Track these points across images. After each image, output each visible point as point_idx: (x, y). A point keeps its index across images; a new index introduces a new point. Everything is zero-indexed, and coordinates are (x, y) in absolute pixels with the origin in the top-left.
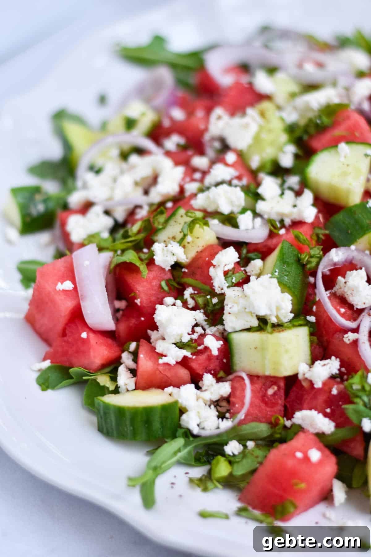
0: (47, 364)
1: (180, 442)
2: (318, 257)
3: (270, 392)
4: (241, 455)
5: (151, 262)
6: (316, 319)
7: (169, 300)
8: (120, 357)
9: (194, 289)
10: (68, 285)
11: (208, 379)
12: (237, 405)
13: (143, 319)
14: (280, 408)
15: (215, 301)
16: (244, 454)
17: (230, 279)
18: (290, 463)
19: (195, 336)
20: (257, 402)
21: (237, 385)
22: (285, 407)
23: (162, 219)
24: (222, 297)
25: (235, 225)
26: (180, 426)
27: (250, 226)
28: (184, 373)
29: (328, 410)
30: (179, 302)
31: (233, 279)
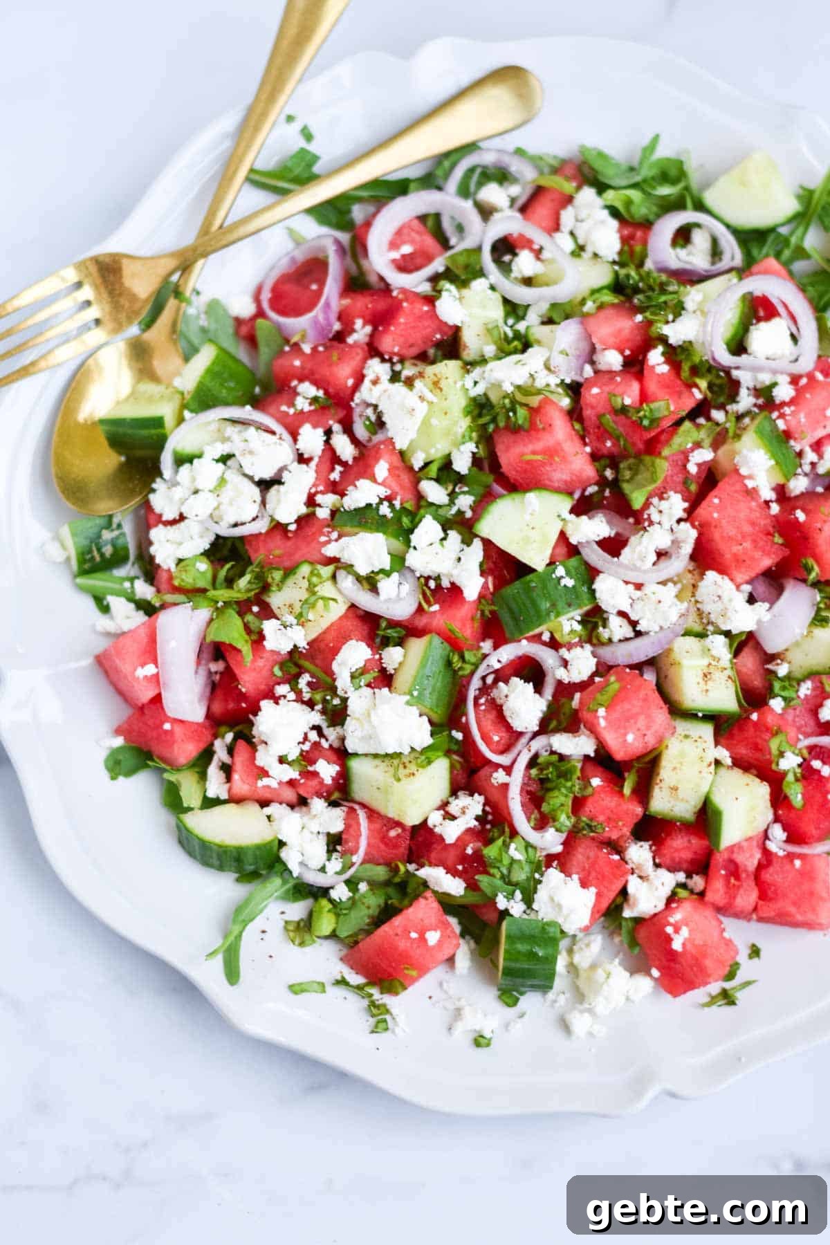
0: (119, 741)
1: (277, 881)
2: (473, 664)
3: (393, 833)
4: (350, 902)
5: (258, 639)
6: (464, 737)
7: (282, 689)
8: (212, 744)
9: (312, 676)
10: (150, 669)
11: (318, 804)
12: (350, 844)
13: (244, 705)
14: (403, 849)
15: (336, 701)
16: (353, 902)
17: (357, 680)
18: (402, 945)
19: (307, 747)
20: (376, 841)
21: (352, 822)
22: (410, 849)
23: (278, 575)
24: (345, 700)
25: (374, 589)
26: (278, 860)
27: (393, 594)
28: (290, 795)
29: (460, 867)
30: (292, 696)
31: (360, 681)
